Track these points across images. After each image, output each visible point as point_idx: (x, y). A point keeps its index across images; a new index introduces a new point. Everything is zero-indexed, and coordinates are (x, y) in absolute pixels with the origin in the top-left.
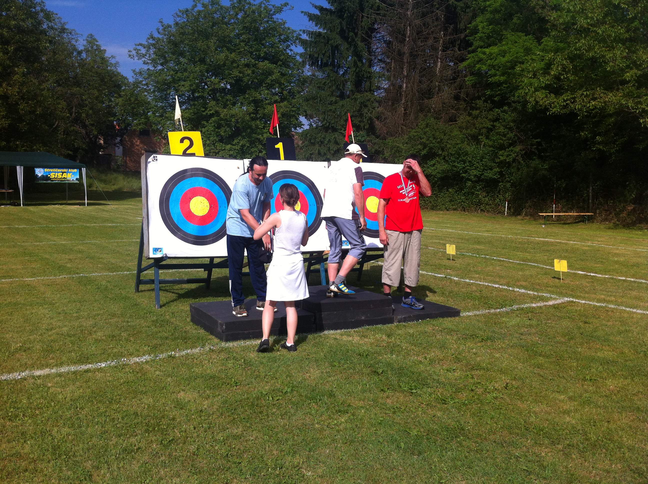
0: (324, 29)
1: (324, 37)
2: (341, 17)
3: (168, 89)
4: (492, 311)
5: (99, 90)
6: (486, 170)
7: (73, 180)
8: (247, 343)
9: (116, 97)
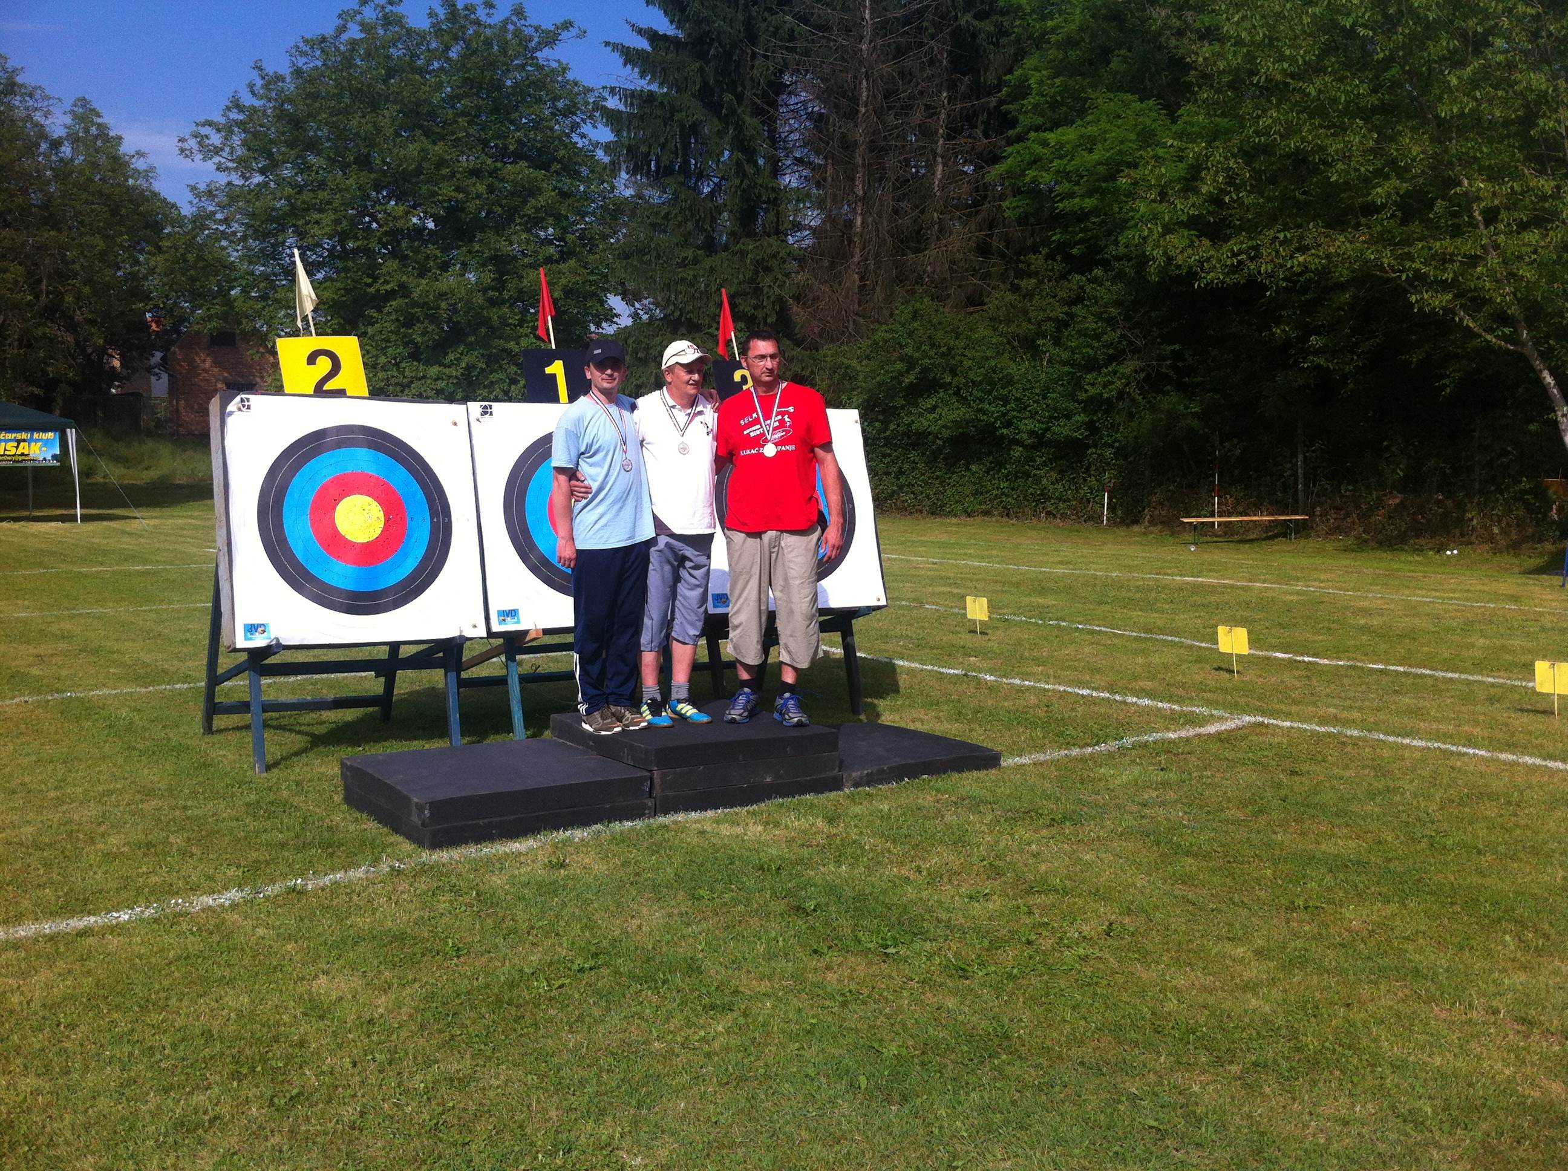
0: (661, 85)
1: (662, 103)
2: (702, 55)
3: (279, 231)
4: (1076, 752)
5: (106, 237)
6: (1057, 419)
7: (45, 459)
8: (485, 850)
9: (149, 253)
